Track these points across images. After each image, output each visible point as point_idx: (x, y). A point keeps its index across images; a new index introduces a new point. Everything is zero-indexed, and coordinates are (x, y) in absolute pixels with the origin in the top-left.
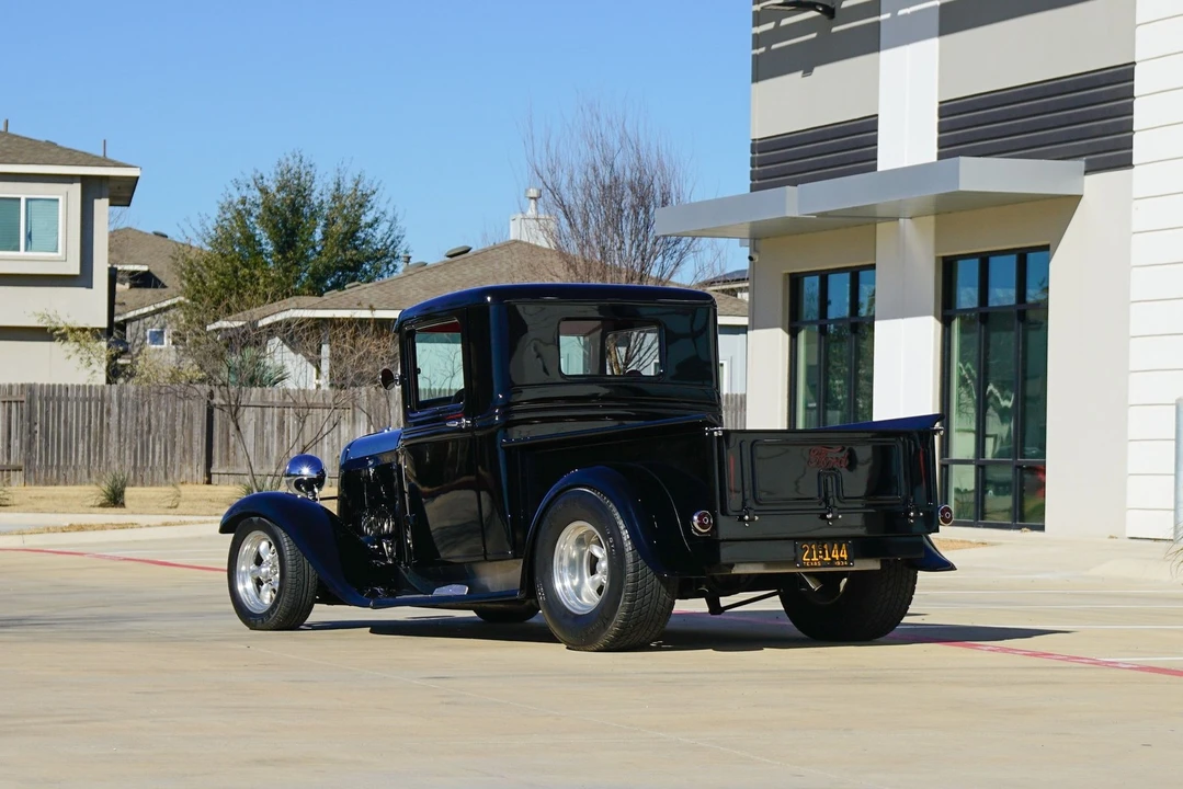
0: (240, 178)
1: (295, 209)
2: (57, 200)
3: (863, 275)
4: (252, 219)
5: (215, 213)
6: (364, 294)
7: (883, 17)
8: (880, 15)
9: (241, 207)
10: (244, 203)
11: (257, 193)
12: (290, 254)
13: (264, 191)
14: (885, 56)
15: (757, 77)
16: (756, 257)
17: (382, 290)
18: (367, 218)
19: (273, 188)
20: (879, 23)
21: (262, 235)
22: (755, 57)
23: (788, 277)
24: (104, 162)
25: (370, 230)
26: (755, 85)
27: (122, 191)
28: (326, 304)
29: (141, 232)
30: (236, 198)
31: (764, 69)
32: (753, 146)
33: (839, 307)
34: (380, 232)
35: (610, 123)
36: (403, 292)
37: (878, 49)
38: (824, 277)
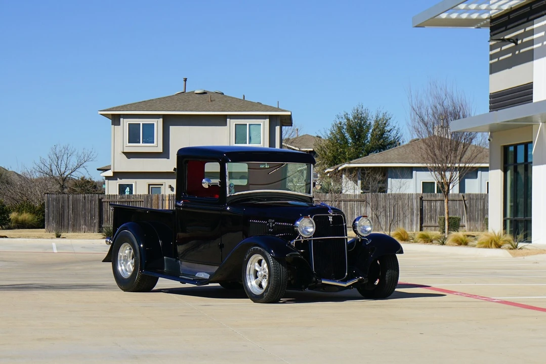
0: (339, 115)
1: (361, 126)
2: (260, 125)
3: (529, 145)
4: (344, 130)
5: (330, 127)
6: (374, 157)
7: (535, 46)
8: (533, 45)
9: (339, 125)
10: (341, 124)
11: (346, 120)
12: (358, 143)
13: (348, 120)
14: (535, 62)
15: (491, 73)
16: (491, 140)
17: (381, 156)
18: (388, 128)
19: (351, 118)
20: (533, 50)
21: (347, 135)
22: (491, 65)
23: (503, 148)
24: (278, 110)
25: (389, 133)
26: (490, 75)
27: (287, 121)
28: (359, 161)
29: (312, 136)
30: (338, 122)
31: (494, 69)
32: (490, 96)
33: (521, 159)
34: (393, 133)
35: (441, 89)
36: (389, 156)
37: (533, 60)
38: (515, 146)
